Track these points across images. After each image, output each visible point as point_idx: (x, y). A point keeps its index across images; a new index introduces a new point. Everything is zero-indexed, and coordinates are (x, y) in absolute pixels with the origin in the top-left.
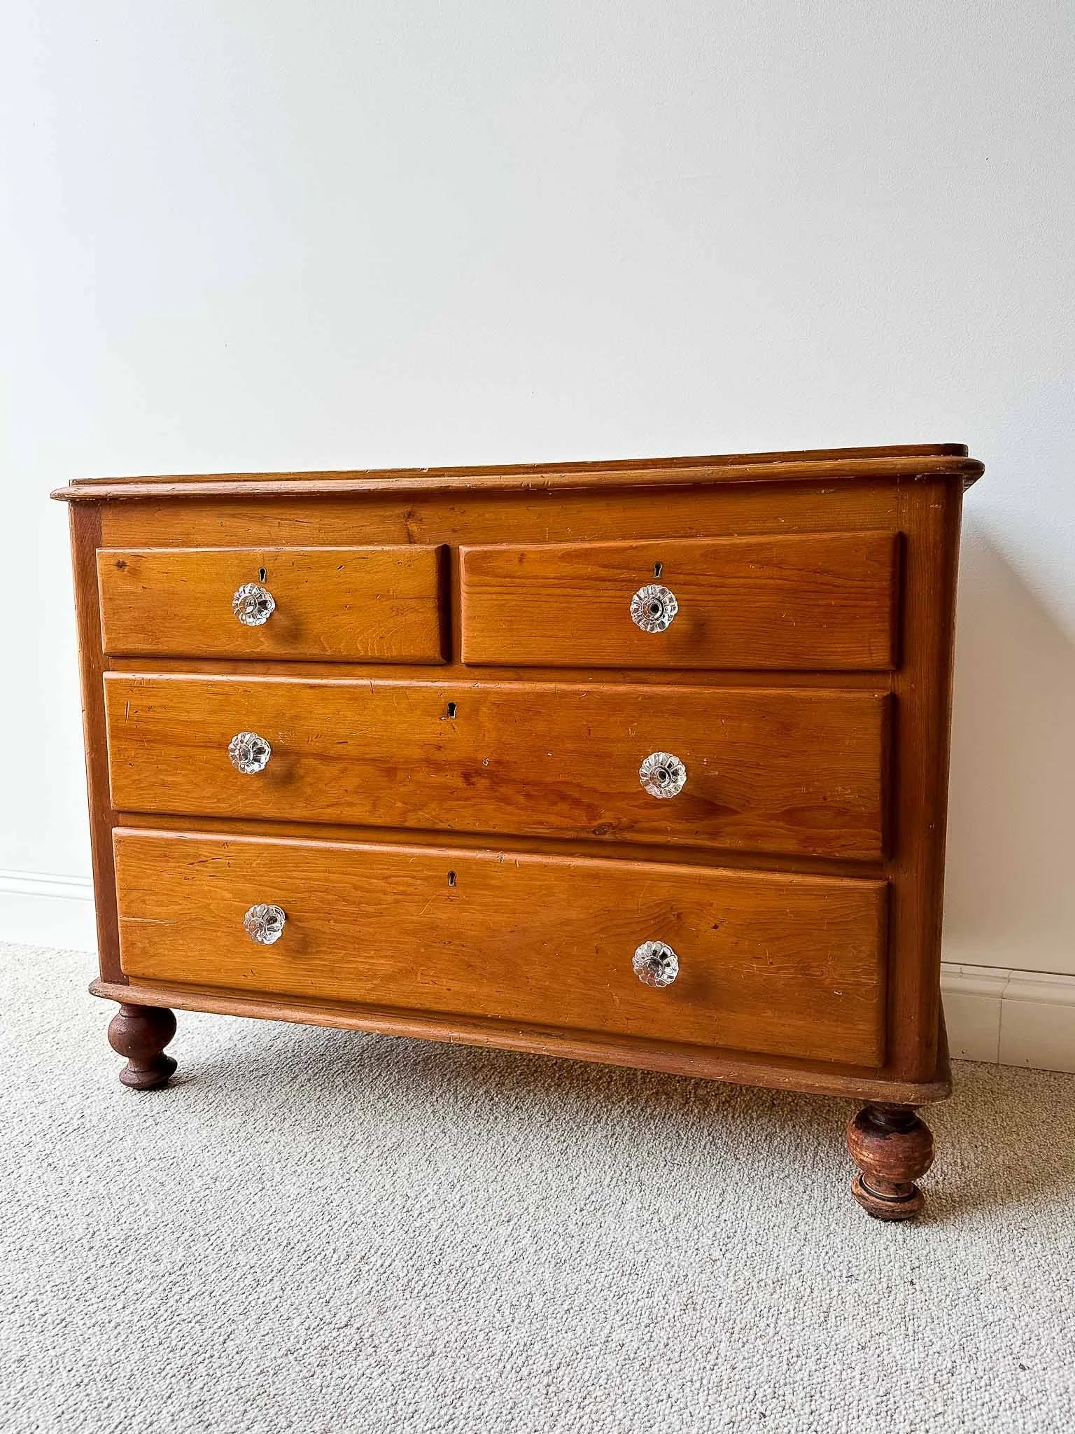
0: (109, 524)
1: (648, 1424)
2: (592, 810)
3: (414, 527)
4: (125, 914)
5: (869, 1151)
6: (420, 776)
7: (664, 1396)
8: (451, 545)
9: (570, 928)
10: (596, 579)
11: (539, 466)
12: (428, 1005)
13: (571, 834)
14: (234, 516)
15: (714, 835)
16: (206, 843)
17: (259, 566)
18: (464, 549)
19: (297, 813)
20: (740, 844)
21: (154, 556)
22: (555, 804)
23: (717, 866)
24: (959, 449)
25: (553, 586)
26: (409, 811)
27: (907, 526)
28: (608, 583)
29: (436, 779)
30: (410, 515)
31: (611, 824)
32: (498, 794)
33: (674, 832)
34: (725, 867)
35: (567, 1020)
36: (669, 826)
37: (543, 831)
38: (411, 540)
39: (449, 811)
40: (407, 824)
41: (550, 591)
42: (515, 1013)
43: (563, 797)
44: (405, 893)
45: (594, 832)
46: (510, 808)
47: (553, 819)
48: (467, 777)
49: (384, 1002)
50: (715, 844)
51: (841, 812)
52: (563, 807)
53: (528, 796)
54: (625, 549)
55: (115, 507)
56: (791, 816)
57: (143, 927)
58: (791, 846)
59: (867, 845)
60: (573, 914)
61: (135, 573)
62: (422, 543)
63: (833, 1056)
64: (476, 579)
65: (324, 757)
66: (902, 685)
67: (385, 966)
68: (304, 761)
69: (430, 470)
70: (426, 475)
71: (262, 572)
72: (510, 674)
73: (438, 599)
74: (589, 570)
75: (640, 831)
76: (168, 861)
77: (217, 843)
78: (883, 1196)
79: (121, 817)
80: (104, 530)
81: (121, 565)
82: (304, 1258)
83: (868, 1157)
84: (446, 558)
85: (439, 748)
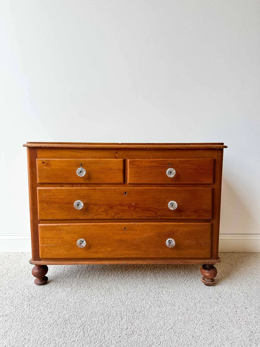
0: (39, 153)
1: (196, 334)
2: (156, 213)
3: (117, 155)
4: (42, 244)
5: (207, 273)
6: (118, 208)
7: (195, 328)
8: (126, 159)
9: (151, 237)
10: (158, 166)
11: (145, 143)
12: (119, 257)
13: (152, 218)
14: (74, 152)
15: (181, 216)
16: (64, 226)
17: (80, 163)
18: (128, 160)
19: (88, 218)
20: (186, 218)
21: (53, 161)
22: (148, 212)
23: (180, 222)
24: (223, 144)
25: (148, 168)
26: (116, 215)
27: (215, 158)
28: (159, 167)
29: (122, 208)
30: (116, 153)
31: (160, 215)
32: (136, 210)
33: (172, 216)
34: (182, 222)
35: (150, 256)
36: (172, 215)
37: (146, 218)
38: (116, 158)
39: (124, 215)
40: (115, 218)
41: (147, 169)
42: (138, 256)
43: (150, 210)
44: (114, 233)
45: (156, 217)
46: (138, 213)
47: (148, 215)
48: (129, 207)
49: (108, 257)
50: (181, 218)
51: (204, 210)
52: (149, 212)
53: (142, 211)
54: (163, 161)
55: (42, 149)
56: (195, 212)
57: (47, 247)
58: (195, 217)
59: (209, 217)
60: (151, 234)
61: (48, 165)
62: (119, 158)
63: (202, 257)
64: (131, 166)
65: (95, 205)
66: (214, 186)
67: (109, 249)
68: (90, 206)
69: (121, 143)
70: (120, 144)
71: (81, 164)
72: (138, 185)
73: (123, 170)
74: (155, 164)
75: (165, 216)
76: (54, 231)
77: (68, 226)
78: (209, 282)
79: (40, 221)
80: (38, 154)
81: (44, 163)
82: (108, 316)
83: (207, 274)
84: (125, 162)
85: (123, 201)
